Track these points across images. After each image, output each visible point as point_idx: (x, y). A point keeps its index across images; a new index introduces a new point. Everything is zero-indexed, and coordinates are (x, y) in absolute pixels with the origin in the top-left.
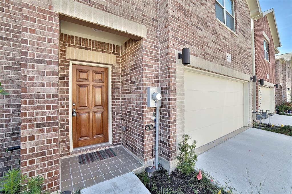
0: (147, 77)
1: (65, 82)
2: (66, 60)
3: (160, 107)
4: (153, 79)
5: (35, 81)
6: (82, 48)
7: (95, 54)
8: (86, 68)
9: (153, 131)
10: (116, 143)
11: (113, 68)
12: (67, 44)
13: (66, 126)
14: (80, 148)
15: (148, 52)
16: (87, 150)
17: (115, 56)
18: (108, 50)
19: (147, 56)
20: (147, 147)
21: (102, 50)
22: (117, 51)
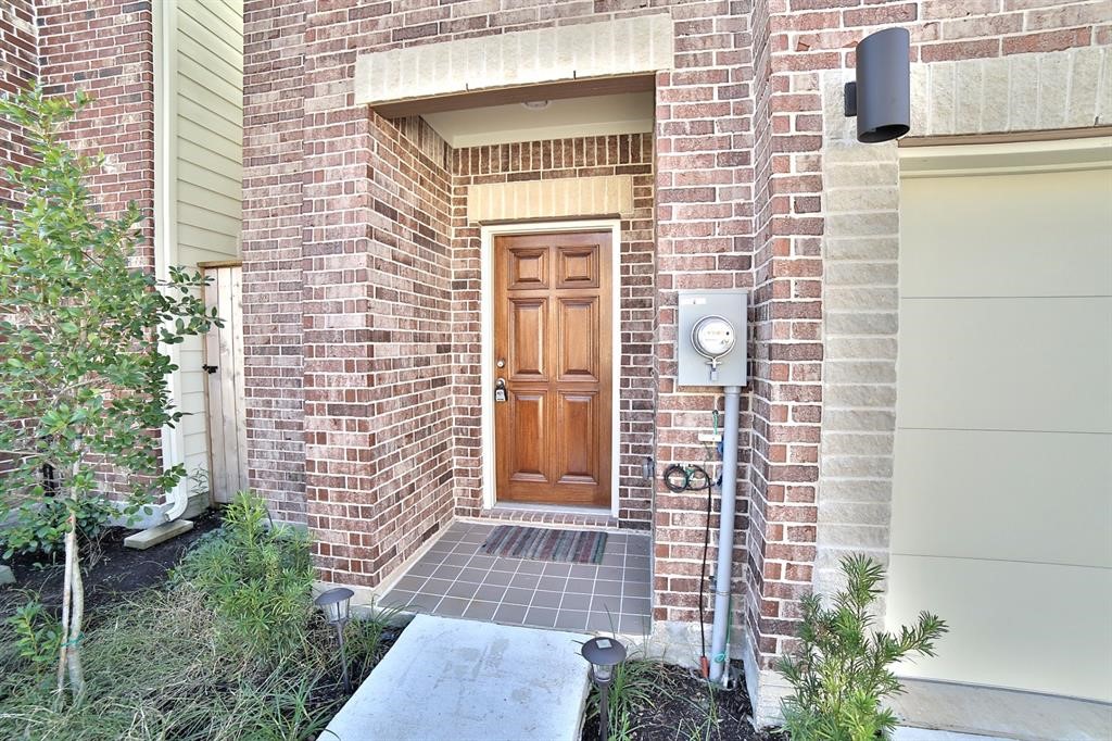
0: (680, 248)
1: (467, 296)
2: (468, 227)
3: (742, 387)
4: (717, 255)
5: (325, 300)
6: (512, 178)
7: (553, 187)
8: (538, 243)
9: (707, 496)
10: (628, 519)
11: (625, 226)
12: (469, 179)
13: (469, 427)
14: (517, 504)
15: (684, 133)
16: (527, 517)
17: (629, 178)
18: (601, 161)
19: (681, 150)
20: (670, 560)
21: (578, 168)
22: (636, 159)
